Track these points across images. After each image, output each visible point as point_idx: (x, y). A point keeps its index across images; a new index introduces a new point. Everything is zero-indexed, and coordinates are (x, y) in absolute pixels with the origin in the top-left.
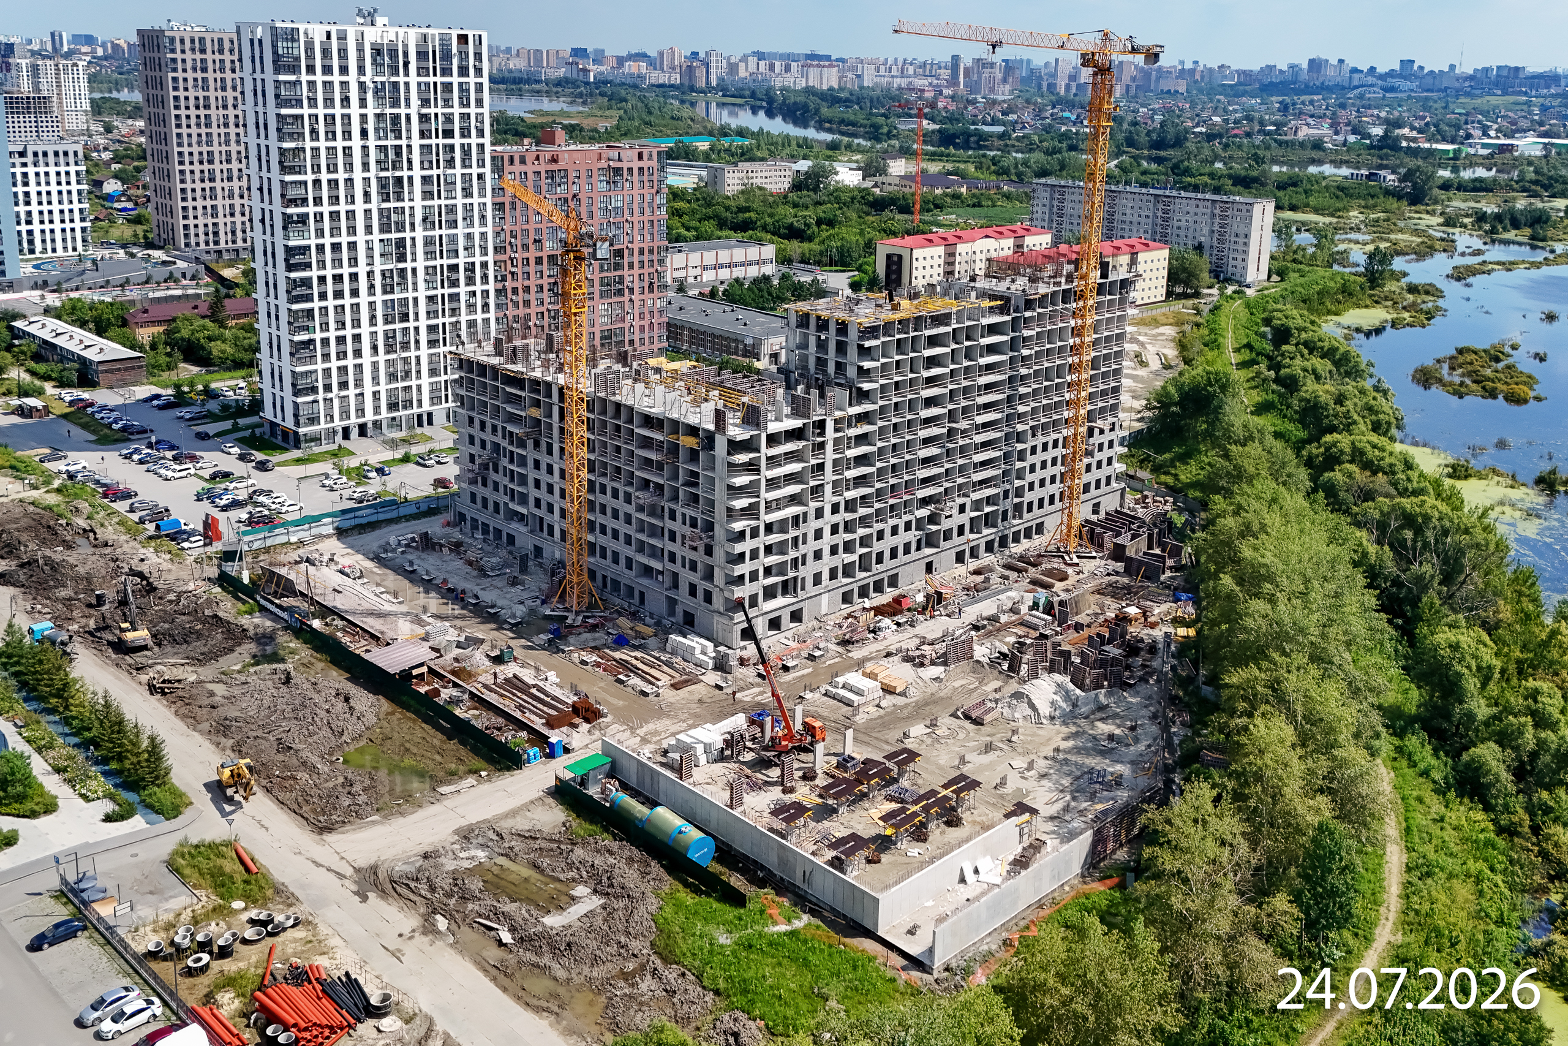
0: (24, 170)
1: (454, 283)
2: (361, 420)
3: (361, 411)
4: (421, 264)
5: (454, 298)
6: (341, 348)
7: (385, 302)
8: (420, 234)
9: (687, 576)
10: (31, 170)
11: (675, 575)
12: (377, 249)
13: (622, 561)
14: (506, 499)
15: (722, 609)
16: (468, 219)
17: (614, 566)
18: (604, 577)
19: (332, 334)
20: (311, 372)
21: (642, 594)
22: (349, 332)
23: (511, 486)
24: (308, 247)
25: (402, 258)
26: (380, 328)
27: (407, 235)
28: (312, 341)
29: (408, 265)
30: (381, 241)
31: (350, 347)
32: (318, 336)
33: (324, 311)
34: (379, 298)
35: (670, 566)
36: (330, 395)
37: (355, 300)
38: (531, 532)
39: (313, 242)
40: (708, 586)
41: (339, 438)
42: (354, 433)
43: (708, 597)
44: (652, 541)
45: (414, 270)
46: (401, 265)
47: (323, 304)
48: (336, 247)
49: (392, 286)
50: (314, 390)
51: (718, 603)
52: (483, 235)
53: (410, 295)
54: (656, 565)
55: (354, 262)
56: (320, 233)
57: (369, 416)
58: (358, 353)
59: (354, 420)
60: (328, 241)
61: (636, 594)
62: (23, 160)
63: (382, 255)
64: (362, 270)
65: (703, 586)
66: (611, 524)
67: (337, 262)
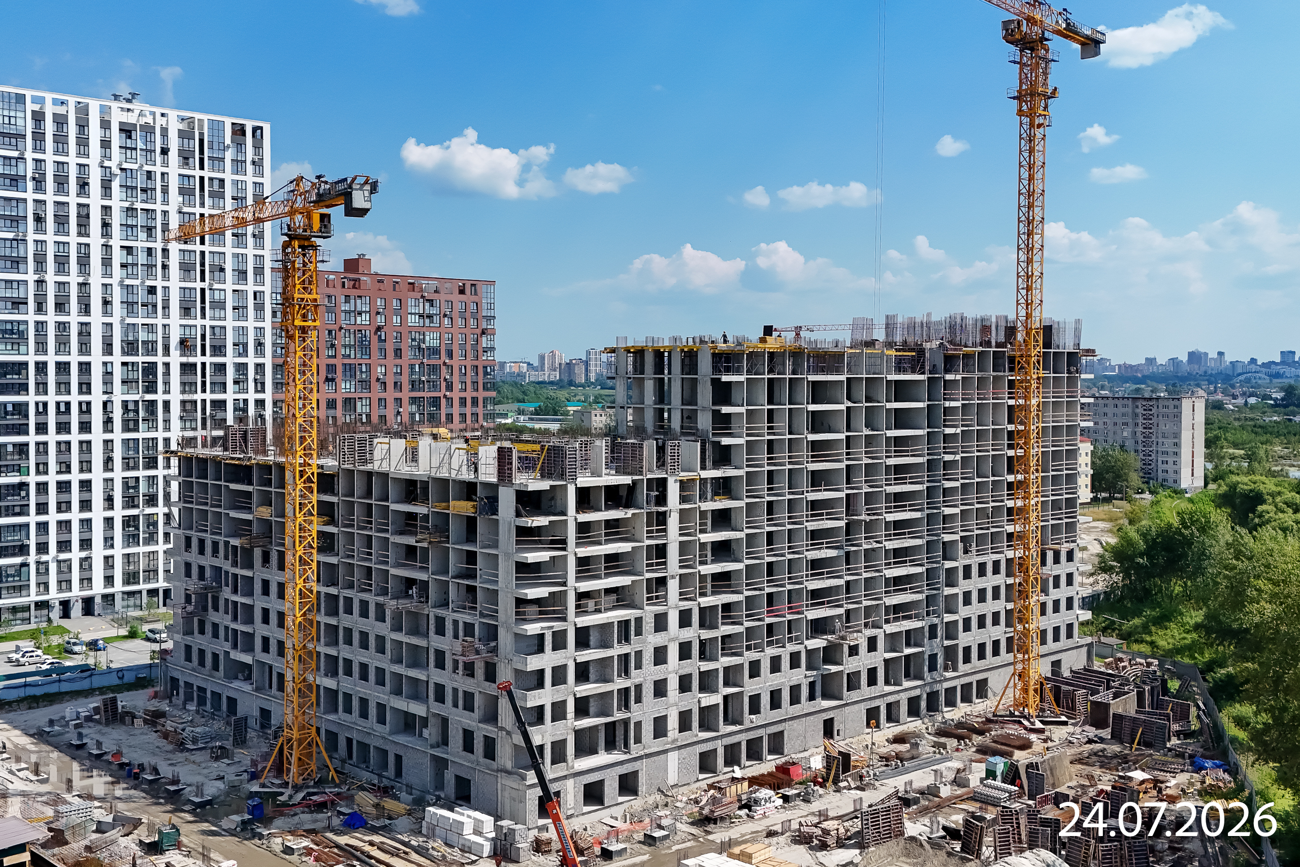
3: (87, 581)
4: (176, 397)
6: (64, 497)
7: (126, 442)
8: (176, 359)
9: (460, 719)
11: (445, 721)
12: (118, 374)
13: (373, 711)
14: (227, 646)
15: (509, 765)
16: (240, 347)
17: (361, 721)
18: (349, 741)
19: (52, 478)
21: (398, 758)
22: (75, 477)
23: (233, 626)
24: (25, 365)
25: (151, 388)
26: (118, 474)
27: (159, 359)
28: (23, 486)
29: (159, 397)
30: (124, 364)
31: (75, 496)
32: (32, 479)
33: (42, 448)
34: (118, 435)
35: (436, 708)
36: (44, 558)
37: (85, 437)
38: (257, 689)
39: (32, 359)
40: (489, 730)
41: (55, 614)
42: (77, 610)
43: (490, 751)
44: (413, 673)
45: (167, 404)
46: (149, 397)
47: (42, 438)
48: (63, 368)
49: (136, 422)
50: (23, 550)
51: (505, 756)
53: (160, 435)
54: (418, 709)
55: (85, 387)
56: (42, 348)
57: (98, 588)
58: (86, 505)
59: (77, 593)
60: (52, 358)
61: (391, 759)
63: (123, 382)
64: (97, 398)
65: (482, 730)
66: (358, 656)
67: (63, 386)
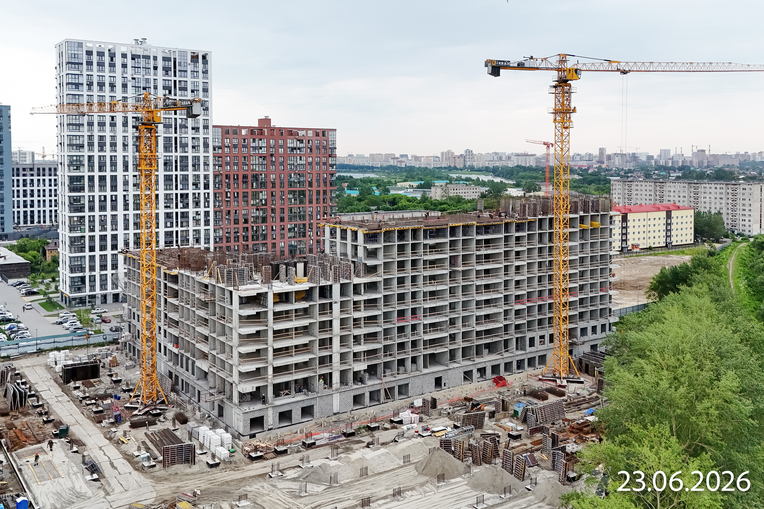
0: (32, 178)
1: (186, 206)
2: (115, 291)
3: (115, 285)
4: (162, 192)
5: (185, 215)
6: (103, 243)
7: (135, 215)
8: (162, 173)
10: (35, 178)
12: (131, 181)
13: (190, 367)
15: (236, 401)
16: (196, 166)
19: (97, 234)
20: (81, 257)
21: (199, 392)
22: (109, 233)
24: (83, 177)
26: (132, 231)
28: (82, 237)
30: (134, 176)
31: (109, 243)
32: (87, 234)
33: (92, 218)
34: (131, 212)
36: (93, 273)
37: (114, 213)
39: (86, 174)
41: (99, 301)
42: (110, 299)
45: (157, 196)
48: (102, 179)
50: (82, 269)
51: (235, 396)
52: (206, 177)
56: (91, 167)
57: (121, 289)
59: (110, 290)
60: (97, 174)
62: (32, 172)
